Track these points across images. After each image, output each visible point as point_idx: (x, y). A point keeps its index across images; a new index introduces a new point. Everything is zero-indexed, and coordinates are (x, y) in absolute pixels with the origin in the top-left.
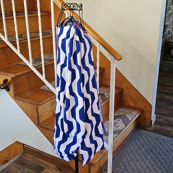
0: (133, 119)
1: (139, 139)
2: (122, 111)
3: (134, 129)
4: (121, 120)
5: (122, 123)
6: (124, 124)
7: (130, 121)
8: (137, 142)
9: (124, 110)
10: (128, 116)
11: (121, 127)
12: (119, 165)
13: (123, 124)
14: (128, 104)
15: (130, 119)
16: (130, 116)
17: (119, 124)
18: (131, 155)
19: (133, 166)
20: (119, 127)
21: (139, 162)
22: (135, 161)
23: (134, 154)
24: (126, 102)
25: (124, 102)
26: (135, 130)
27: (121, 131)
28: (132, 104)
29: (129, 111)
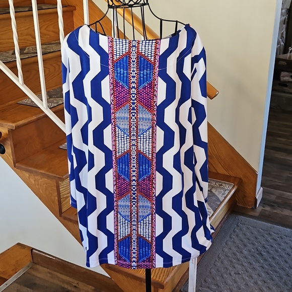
0: (225, 198)
1: (236, 233)
6: (211, 207)
7: (221, 203)
8: (234, 239)
9: (209, 182)
10: (216, 193)
12: (206, 281)
13: (209, 208)
14: (214, 171)
16: (220, 192)
18: (226, 262)
19: (231, 283)
21: (240, 276)
22: (232, 273)
23: (231, 261)
24: (211, 167)
26: (228, 217)
28: (222, 171)
29: (217, 184)
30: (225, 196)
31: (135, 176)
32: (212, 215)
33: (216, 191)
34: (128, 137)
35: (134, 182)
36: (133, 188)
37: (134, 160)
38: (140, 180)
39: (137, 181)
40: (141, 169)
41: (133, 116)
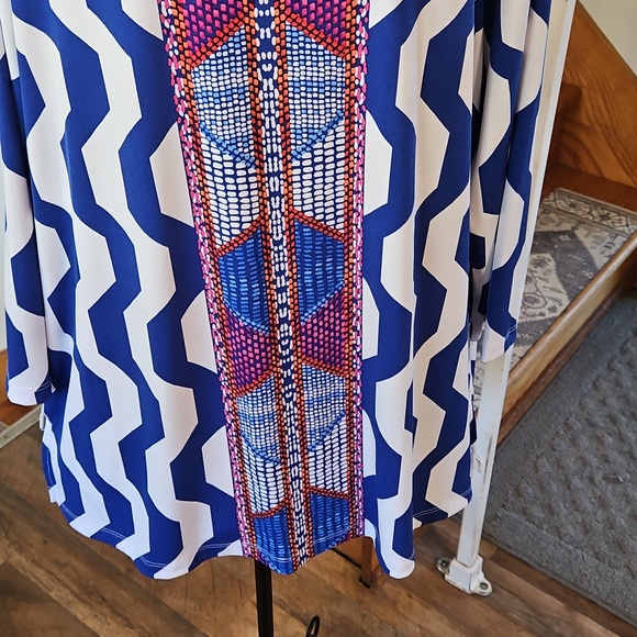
0: (612, 258)
1: (627, 357)
2: (559, 211)
3: (609, 302)
4: (552, 265)
5: (553, 279)
6: (565, 285)
7: (598, 273)
8: (618, 373)
9: (573, 206)
10: (588, 242)
11: (551, 304)
12: (518, 493)
13: (560, 286)
14: (592, 171)
15: (599, 261)
16: (598, 240)
17: (541, 284)
18: (584, 441)
19: (589, 506)
20: (535, 301)
21: (619, 489)
22: (598, 477)
23: (600, 441)
24: (585, 160)
25: (576, 158)
26: (612, 306)
27: (547, 331)
28: (614, 172)
29: (594, 213)
30: (613, 251)
31: (285, 305)
32: (565, 311)
33: (587, 236)
34: (252, 171)
35: (284, 327)
36: (284, 348)
37: (279, 252)
38: (307, 317)
39: (294, 320)
40: (308, 280)
41: (267, 75)
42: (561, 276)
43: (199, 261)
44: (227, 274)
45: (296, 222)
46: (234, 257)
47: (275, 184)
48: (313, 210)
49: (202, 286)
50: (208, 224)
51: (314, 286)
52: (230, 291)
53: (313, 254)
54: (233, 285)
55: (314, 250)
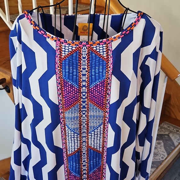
2: (165, 128)
4: (162, 144)
5: (163, 148)
6: (166, 150)
7: (175, 148)
9: (169, 127)
10: (173, 138)
11: (162, 156)
13: (164, 151)
14: (174, 117)
15: (176, 144)
16: (176, 138)
17: (159, 150)
20: (158, 155)
24: (172, 114)
25: (170, 113)
27: (161, 164)
29: (175, 129)
32: (166, 159)
33: (172, 136)
34: (78, 136)
35: (85, 175)
37: (84, 156)
38: (91, 173)
39: (87, 173)
40: (92, 163)
41: (84, 114)
42: (165, 148)
43: (63, 157)
44: (70, 161)
45: (89, 148)
46: (72, 157)
47: (84, 139)
48: (94, 146)
49: (63, 163)
50: (66, 148)
51: (93, 165)
52: (70, 166)
53: (93, 157)
54: (71, 164)
55: (93, 156)
